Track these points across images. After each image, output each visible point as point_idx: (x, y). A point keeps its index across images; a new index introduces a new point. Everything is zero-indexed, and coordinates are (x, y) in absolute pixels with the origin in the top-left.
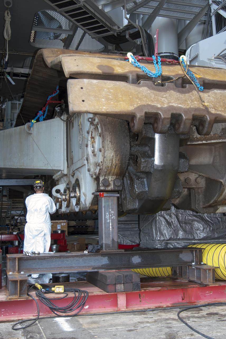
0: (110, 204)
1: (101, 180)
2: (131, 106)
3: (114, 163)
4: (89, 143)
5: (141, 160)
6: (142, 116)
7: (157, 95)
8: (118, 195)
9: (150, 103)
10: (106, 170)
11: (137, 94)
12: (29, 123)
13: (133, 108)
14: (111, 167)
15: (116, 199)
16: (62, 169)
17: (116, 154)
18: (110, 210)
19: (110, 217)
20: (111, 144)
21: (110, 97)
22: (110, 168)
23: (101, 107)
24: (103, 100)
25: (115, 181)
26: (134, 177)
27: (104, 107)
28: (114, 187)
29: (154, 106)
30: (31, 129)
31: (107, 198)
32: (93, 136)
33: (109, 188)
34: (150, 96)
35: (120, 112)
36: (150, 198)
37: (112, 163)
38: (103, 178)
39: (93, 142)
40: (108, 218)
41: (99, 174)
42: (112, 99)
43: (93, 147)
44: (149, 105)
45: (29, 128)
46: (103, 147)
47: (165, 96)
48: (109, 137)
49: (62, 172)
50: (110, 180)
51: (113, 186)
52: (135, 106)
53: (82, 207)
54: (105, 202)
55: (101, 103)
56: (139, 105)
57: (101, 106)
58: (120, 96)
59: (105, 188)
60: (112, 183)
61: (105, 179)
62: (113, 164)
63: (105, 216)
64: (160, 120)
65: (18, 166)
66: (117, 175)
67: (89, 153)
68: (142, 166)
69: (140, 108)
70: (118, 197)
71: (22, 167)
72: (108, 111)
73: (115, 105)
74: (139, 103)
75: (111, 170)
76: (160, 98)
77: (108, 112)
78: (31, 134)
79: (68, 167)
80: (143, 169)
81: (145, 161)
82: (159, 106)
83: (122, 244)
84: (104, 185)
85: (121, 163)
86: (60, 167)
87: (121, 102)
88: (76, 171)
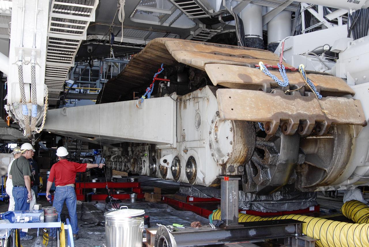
0: (233, 186)
1: (228, 167)
2: (269, 113)
3: (242, 154)
4: (213, 131)
5: (269, 155)
6: (278, 123)
7: (287, 104)
8: (240, 179)
9: (283, 111)
10: (234, 159)
11: (273, 102)
13: (271, 116)
14: (239, 157)
15: (237, 182)
17: (244, 147)
18: (233, 191)
19: (232, 197)
20: (241, 139)
21: (253, 105)
22: (237, 158)
23: (246, 115)
24: (248, 108)
25: (239, 168)
26: (259, 167)
27: (249, 115)
28: (237, 173)
29: (286, 113)
30: (142, 104)
31: (231, 181)
32: (217, 125)
33: (234, 174)
34: (283, 104)
35: (262, 119)
36: (271, 185)
37: (240, 154)
38: (230, 165)
39: (216, 131)
40: (231, 198)
41: (227, 162)
42: (254, 108)
43: (216, 135)
44: (282, 113)
45: (140, 103)
46: (234, 141)
47: (294, 104)
48: (239, 133)
49: (172, 146)
50: (235, 166)
51: (237, 172)
52: (272, 113)
53: (199, 182)
54: (229, 185)
55: (246, 111)
56: (275, 112)
57: (246, 114)
58: (260, 105)
59: (231, 174)
60: (236, 169)
61: (231, 166)
62: (241, 155)
63: (229, 196)
64: (290, 125)
66: (241, 163)
67: (212, 140)
68: (270, 160)
69: (276, 115)
70: (239, 180)
71: (131, 138)
72: (252, 118)
73: (257, 113)
74: (275, 110)
75: (238, 159)
76: (290, 106)
77: (252, 119)
78: (141, 108)
80: (270, 163)
81: (273, 157)
82: (290, 113)
84: (230, 172)
85: (247, 155)
86: (169, 141)
87: (261, 110)
88: (189, 149)
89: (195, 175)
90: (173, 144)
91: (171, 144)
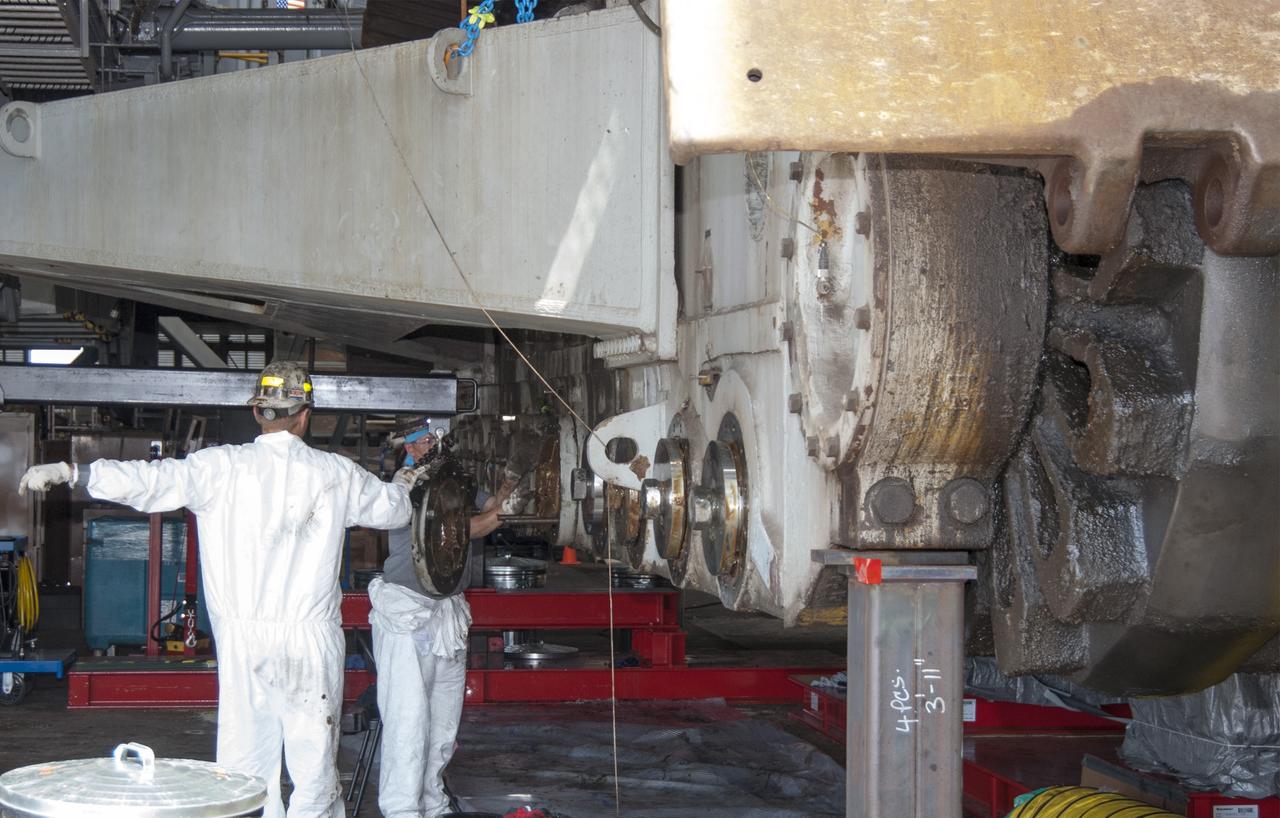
0: (919, 626)
1: (865, 485)
2: (1055, 96)
3: (946, 395)
4: (803, 237)
5: (1107, 403)
6: (1122, 162)
7: (1226, 15)
8: (970, 573)
9: (1177, 72)
10: (894, 436)
11: (1097, 11)
12: (450, 34)
13: (1069, 113)
14: (926, 419)
15: (952, 598)
16: (645, 322)
17: (958, 344)
18: (919, 662)
19: (914, 702)
20: (931, 287)
21: (925, 39)
22: (919, 422)
23: (862, 114)
24: (879, 63)
25: (954, 496)
26: (1064, 491)
27: (884, 115)
28: (942, 529)
29: (1202, 89)
30: (465, 63)
31: (904, 590)
32: (826, 196)
33: (916, 536)
34: (1184, 20)
35: (983, 138)
36: (1160, 622)
37: (933, 395)
38: (879, 475)
39: (824, 234)
40: (903, 709)
41: (856, 452)
42: (934, 58)
43: (826, 262)
44: (1170, 85)
45: (452, 61)
46: (880, 303)
48: (917, 245)
49: (647, 343)
50: (920, 484)
51: (935, 523)
52: (1082, 93)
53: (758, 592)
54: (886, 615)
55: (861, 85)
56: (1106, 86)
57: (862, 108)
58: (989, 34)
59: (891, 537)
60: (931, 504)
61: (887, 480)
62: (942, 405)
63: (885, 695)
64: (1238, 177)
65: (390, 288)
66: (961, 459)
67: (802, 301)
68: (1115, 442)
69: (1110, 107)
70: (968, 585)
71: (409, 296)
72: (904, 135)
73: (951, 96)
74: (1110, 70)
75: (927, 435)
76: (1247, 30)
77: (907, 141)
78: (465, 96)
79: (681, 313)
80: (1118, 461)
81: (1137, 417)
82: (1239, 87)
83: (1019, 698)
84: (882, 520)
85: (993, 398)
86: (635, 310)
87: (992, 76)
88: (725, 363)
89: (741, 540)
90: (654, 334)
91: (643, 336)
